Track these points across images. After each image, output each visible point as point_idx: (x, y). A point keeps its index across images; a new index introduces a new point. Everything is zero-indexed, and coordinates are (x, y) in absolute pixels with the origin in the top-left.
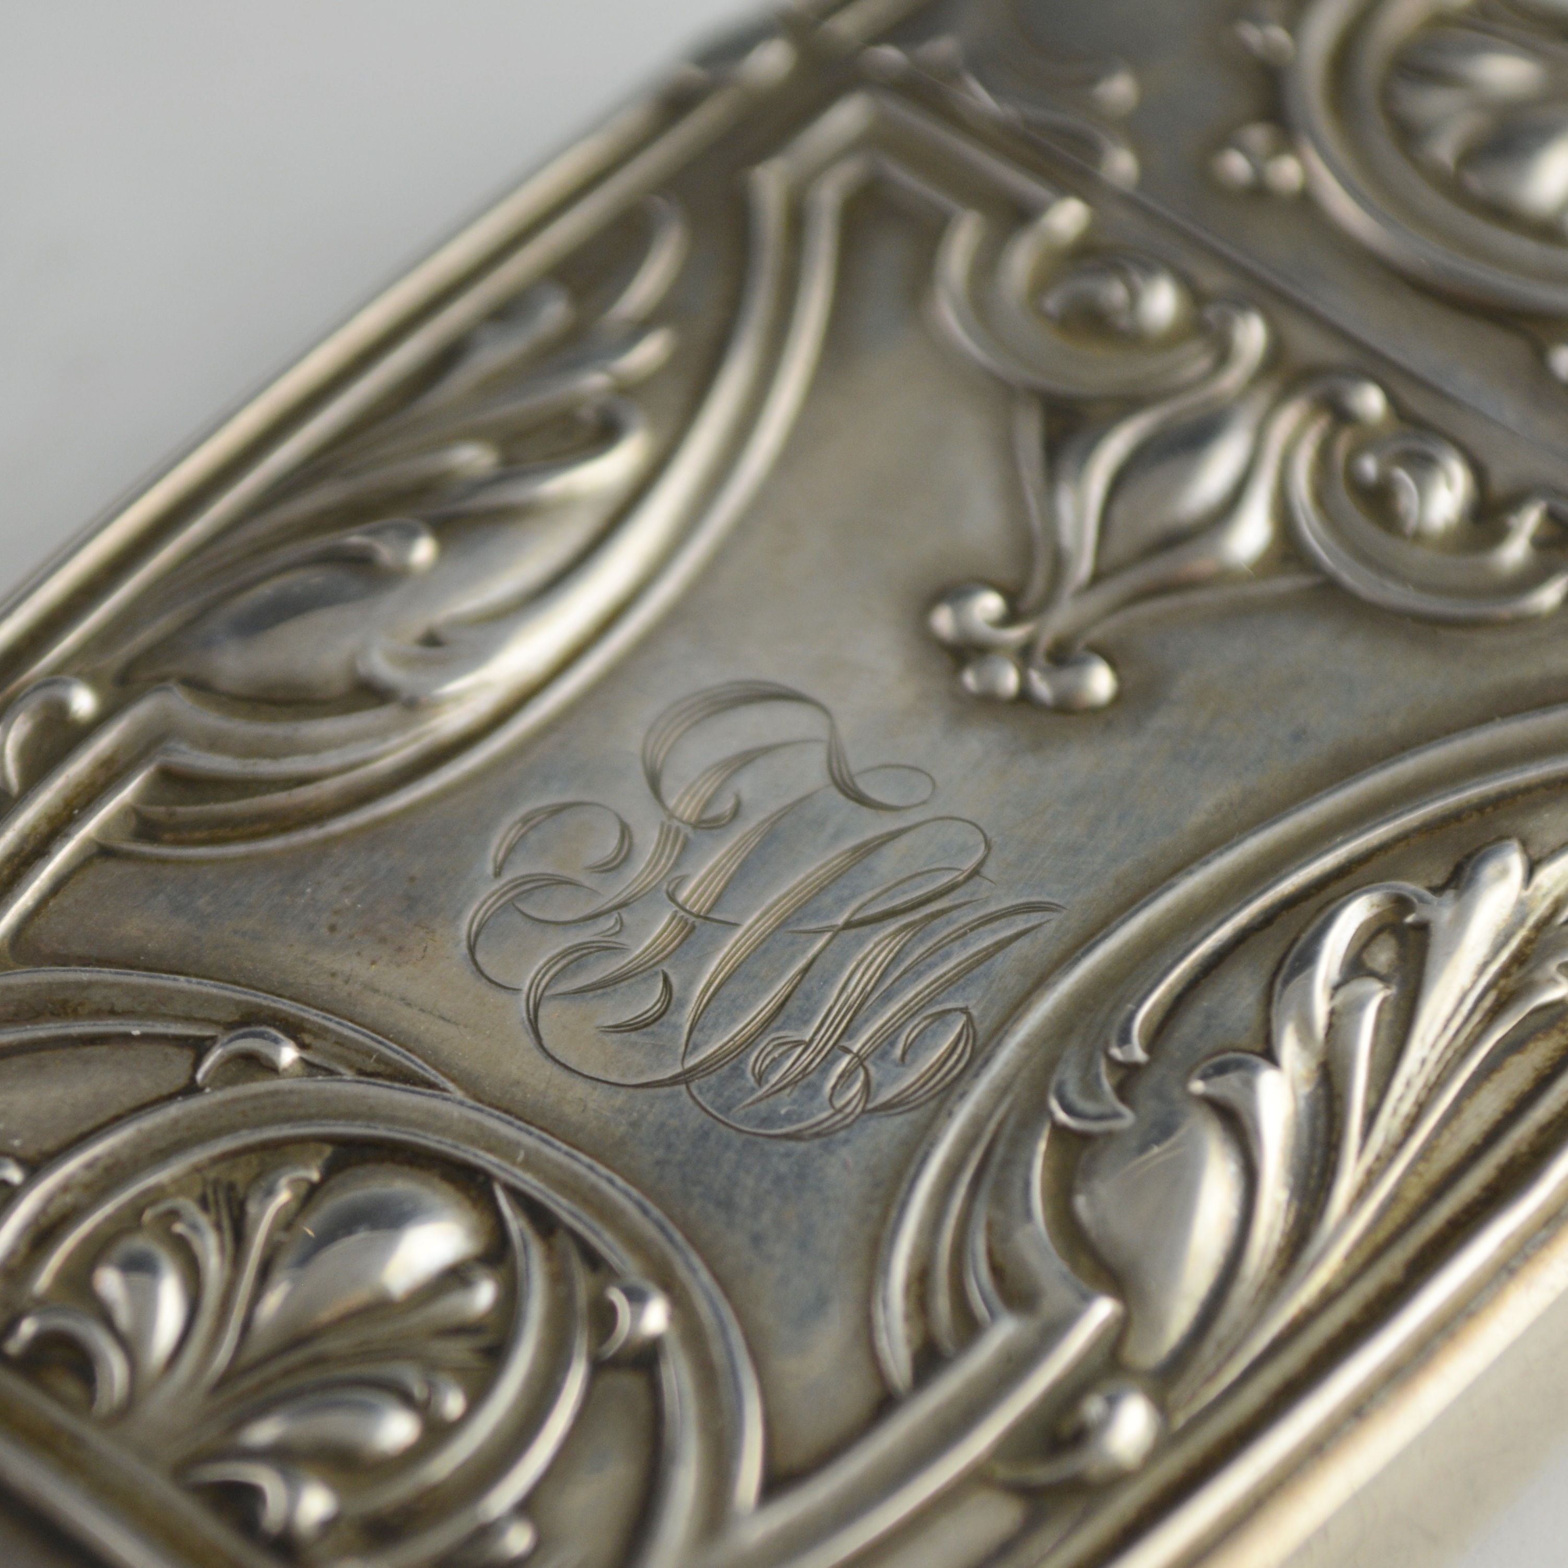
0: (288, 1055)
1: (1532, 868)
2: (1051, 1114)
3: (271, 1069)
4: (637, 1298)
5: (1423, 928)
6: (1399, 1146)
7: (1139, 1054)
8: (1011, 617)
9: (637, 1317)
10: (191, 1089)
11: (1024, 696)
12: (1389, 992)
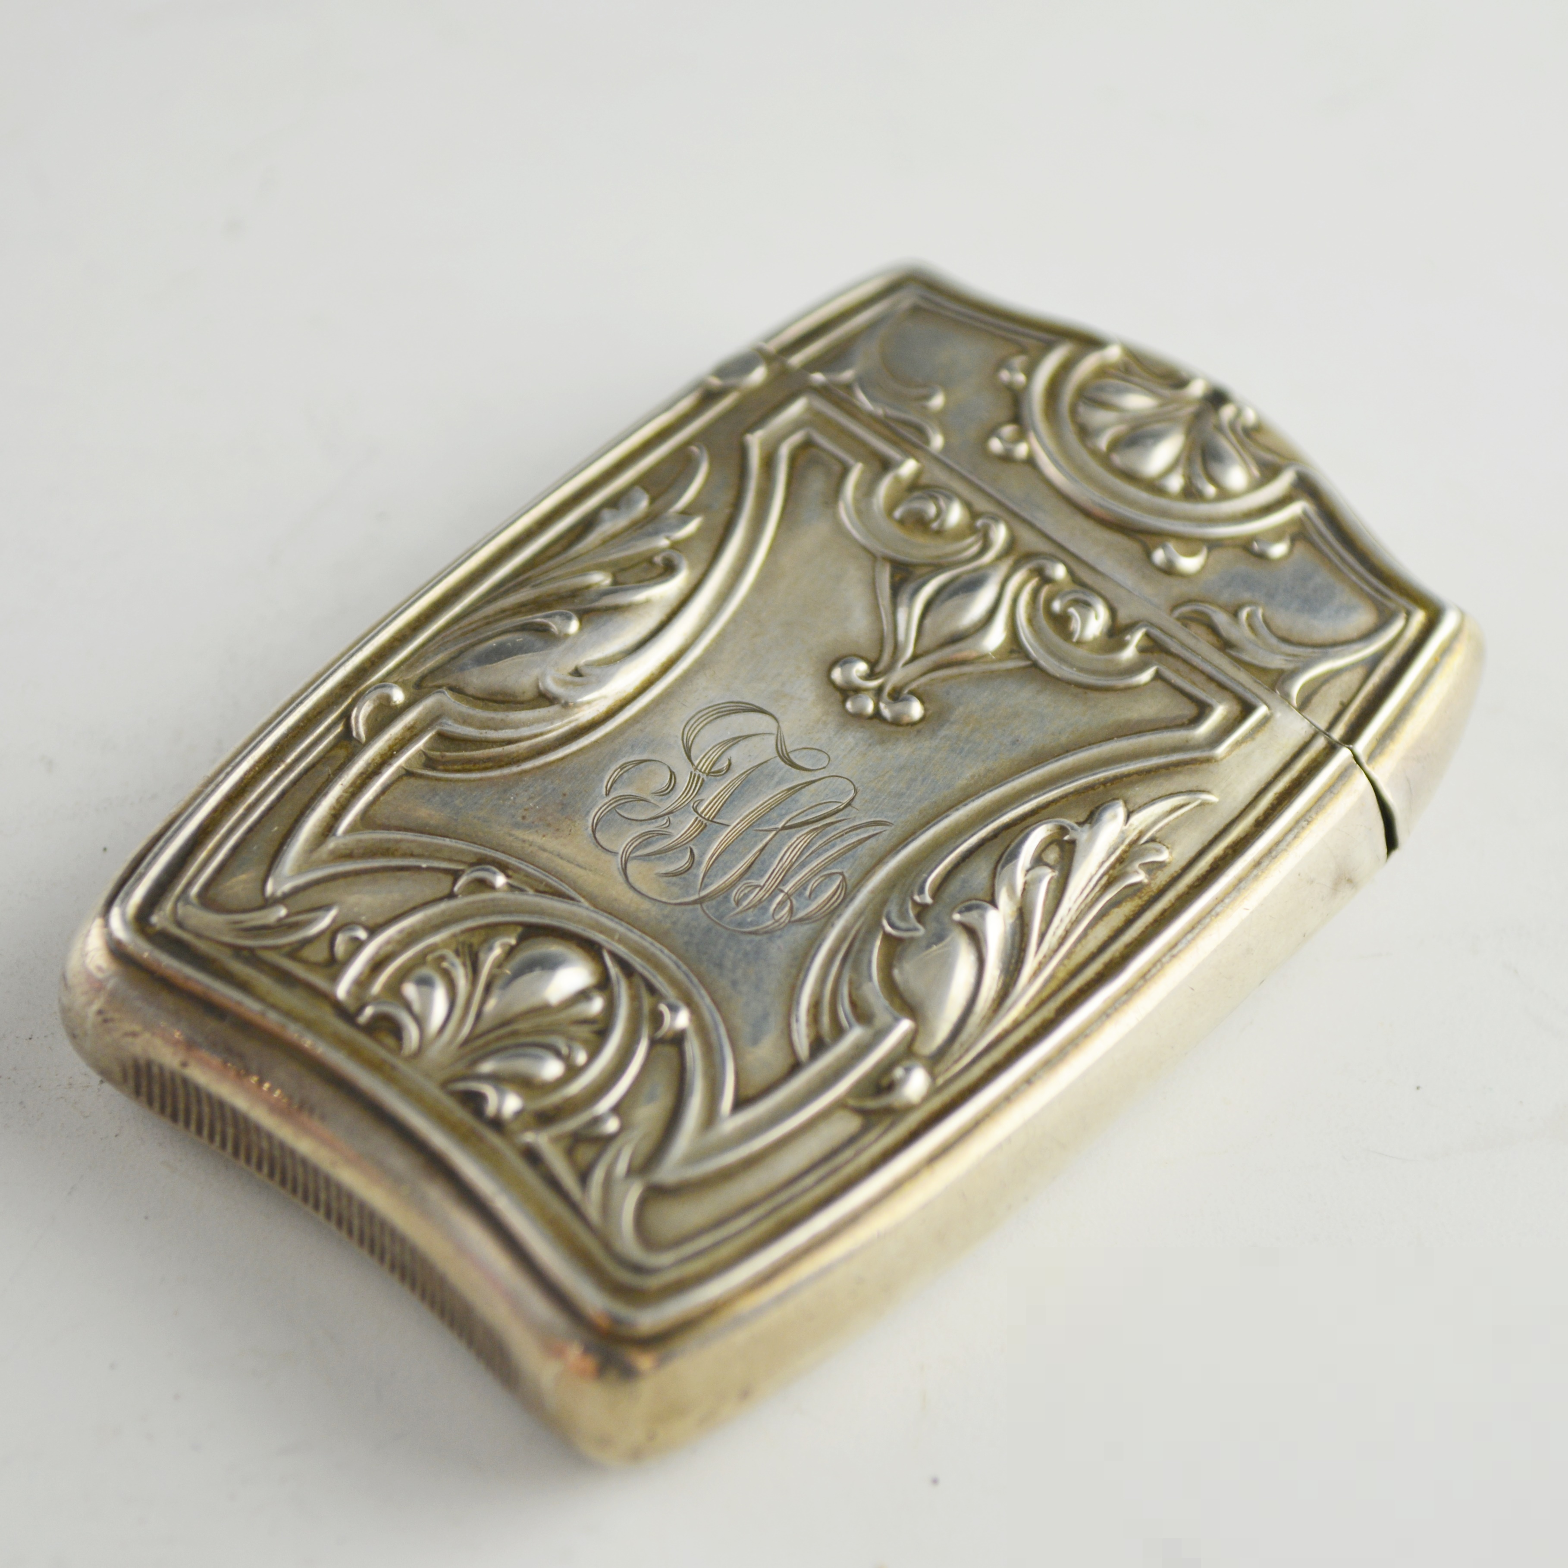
0: (500, 880)
1: (1129, 815)
2: (883, 927)
3: (491, 887)
4: (674, 1009)
5: (1073, 842)
6: (1056, 951)
7: (928, 900)
8: (871, 675)
9: (673, 1019)
10: (451, 896)
11: (877, 714)
12: (1054, 874)
